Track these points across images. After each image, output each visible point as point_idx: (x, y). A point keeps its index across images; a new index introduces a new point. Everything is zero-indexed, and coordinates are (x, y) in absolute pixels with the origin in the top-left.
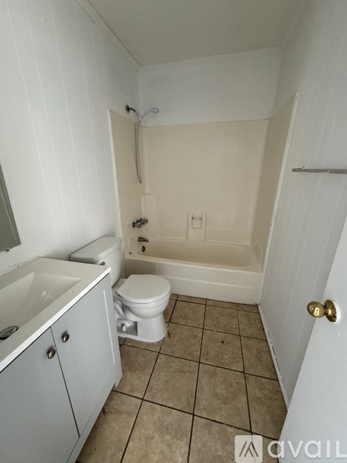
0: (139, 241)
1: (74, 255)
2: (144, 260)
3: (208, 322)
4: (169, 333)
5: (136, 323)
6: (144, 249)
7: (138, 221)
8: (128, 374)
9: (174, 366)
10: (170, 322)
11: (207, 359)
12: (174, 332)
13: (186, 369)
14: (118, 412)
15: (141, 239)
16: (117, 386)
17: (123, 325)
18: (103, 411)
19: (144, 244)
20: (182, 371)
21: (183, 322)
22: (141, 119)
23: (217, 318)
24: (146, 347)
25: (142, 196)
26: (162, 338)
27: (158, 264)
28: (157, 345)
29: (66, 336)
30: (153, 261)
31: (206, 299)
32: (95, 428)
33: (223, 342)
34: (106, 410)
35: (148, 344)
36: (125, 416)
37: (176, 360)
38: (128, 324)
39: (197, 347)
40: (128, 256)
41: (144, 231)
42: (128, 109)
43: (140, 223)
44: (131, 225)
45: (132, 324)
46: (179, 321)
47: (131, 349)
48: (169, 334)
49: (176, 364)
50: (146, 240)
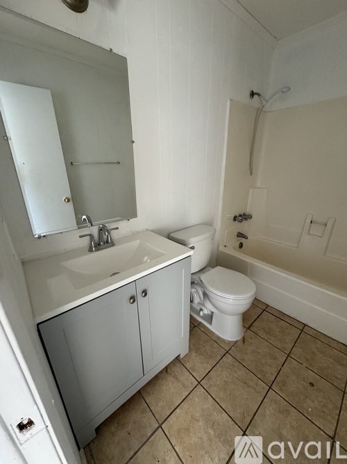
0: (238, 236)
1: (173, 235)
2: (237, 256)
3: (297, 351)
4: (244, 338)
5: (212, 313)
6: (241, 245)
7: (240, 216)
8: (194, 354)
9: (240, 373)
10: (249, 328)
11: (281, 390)
12: (250, 340)
13: (251, 383)
14: (177, 379)
15: (240, 235)
16: (181, 357)
17: (201, 310)
18: (166, 369)
19: (243, 240)
20: (245, 383)
21: (264, 336)
22: (264, 103)
23: (314, 353)
24: (218, 340)
25: (251, 190)
26: (236, 340)
27: (251, 264)
28: (228, 344)
29: (145, 293)
30: (246, 260)
31: (305, 325)
32: (157, 377)
33: (312, 384)
34: (169, 371)
35: (219, 338)
36: (181, 386)
37: (244, 369)
38: (206, 312)
39: (274, 371)
40: (222, 248)
41: (245, 227)
42: (252, 94)
43: (243, 217)
44: (233, 218)
45: (209, 313)
46: (260, 333)
47: (203, 334)
48: (244, 340)
49: (241, 372)
50: (245, 237)
